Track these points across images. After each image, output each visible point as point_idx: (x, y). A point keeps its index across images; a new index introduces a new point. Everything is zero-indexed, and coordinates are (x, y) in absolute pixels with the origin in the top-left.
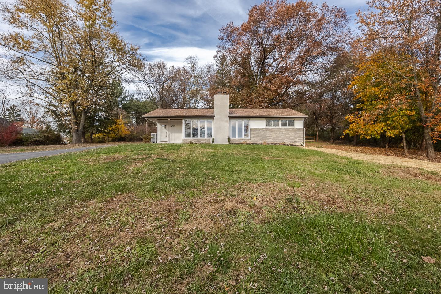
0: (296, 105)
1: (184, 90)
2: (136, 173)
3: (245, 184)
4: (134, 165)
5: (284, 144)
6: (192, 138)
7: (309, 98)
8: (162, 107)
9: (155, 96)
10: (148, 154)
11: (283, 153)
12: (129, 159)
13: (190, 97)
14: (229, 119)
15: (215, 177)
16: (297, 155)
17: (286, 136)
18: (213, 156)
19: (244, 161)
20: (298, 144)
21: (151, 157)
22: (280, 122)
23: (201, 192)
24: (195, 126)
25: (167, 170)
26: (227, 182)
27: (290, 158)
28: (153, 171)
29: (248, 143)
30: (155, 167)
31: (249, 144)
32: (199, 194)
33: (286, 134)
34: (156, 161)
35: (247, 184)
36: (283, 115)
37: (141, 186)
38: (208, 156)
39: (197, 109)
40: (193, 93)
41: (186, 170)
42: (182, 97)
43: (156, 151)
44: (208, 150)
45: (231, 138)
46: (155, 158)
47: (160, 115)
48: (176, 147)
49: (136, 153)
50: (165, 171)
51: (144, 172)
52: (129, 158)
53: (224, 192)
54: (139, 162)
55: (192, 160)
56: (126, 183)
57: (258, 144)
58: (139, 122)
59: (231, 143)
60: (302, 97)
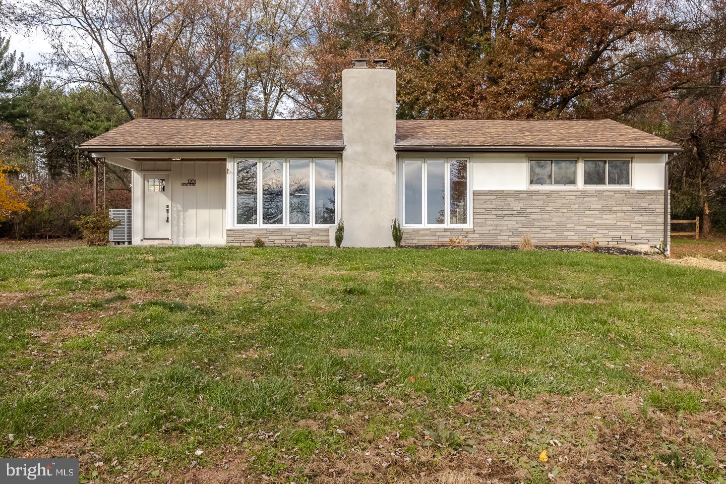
0: (631, 107)
1: (224, 53)
2: (81, 360)
3: (492, 401)
4: (68, 331)
5: (596, 249)
6: (259, 225)
7: (678, 81)
8: (146, 113)
9: (118, 73)
10: (110, 287)
11: (601, 280)
12: (45, 306)
13: (247, 77)
14: (398, 157)
15: (377, 373)
16: (654, 291)
17: (601, 218)
18: (350, 292)
19: (468, 311)
20: (645, 248)
21: (124, 298)
22: (580, 168)
23: (339, 431)
24: (273, 184)
25: (194, 346)
26: (428, 391)
27: (629, 300)
28: (139, 350)
29: (465, 242)
30: (144, 336)
31: (470, 247)
32: (332, 440)
33: (602, 211)
34: (146, 313)
35: (500, 398)
36: (591, 142)
37: (107, 411)
38: (332, 292)
39: (271, 119)
40: (258, 62)
41: (264, 346)
42: (219, 76)
43: (137, 276)
44: (327, 271)
45: (405, 226)
46: (140, 302)
47: (144, 144)
48: (210, 262)
49: (66, 283)
50: (187, 350)
51: (109, 356)
52: (45, 301)
53: (426, 432)
54: (84, 319)
55: (276, 310)
56: (50, 400)
57: (501, 248)
58: (61, 167)
59: (402, 244)
60: (652, 77)
